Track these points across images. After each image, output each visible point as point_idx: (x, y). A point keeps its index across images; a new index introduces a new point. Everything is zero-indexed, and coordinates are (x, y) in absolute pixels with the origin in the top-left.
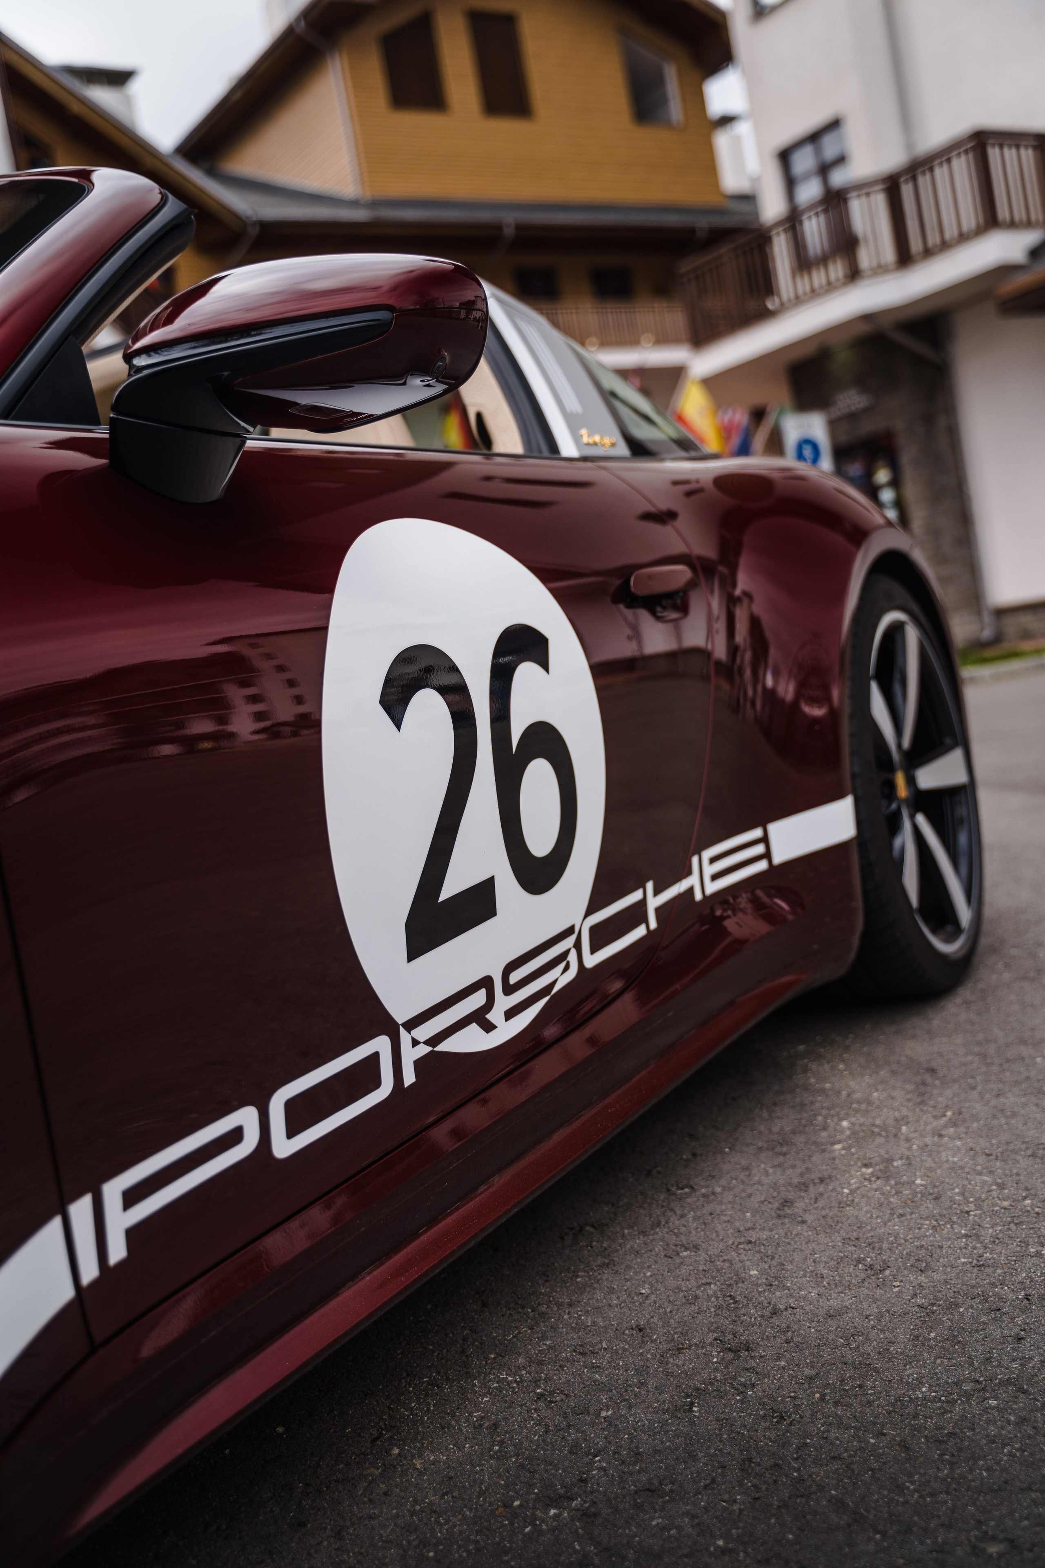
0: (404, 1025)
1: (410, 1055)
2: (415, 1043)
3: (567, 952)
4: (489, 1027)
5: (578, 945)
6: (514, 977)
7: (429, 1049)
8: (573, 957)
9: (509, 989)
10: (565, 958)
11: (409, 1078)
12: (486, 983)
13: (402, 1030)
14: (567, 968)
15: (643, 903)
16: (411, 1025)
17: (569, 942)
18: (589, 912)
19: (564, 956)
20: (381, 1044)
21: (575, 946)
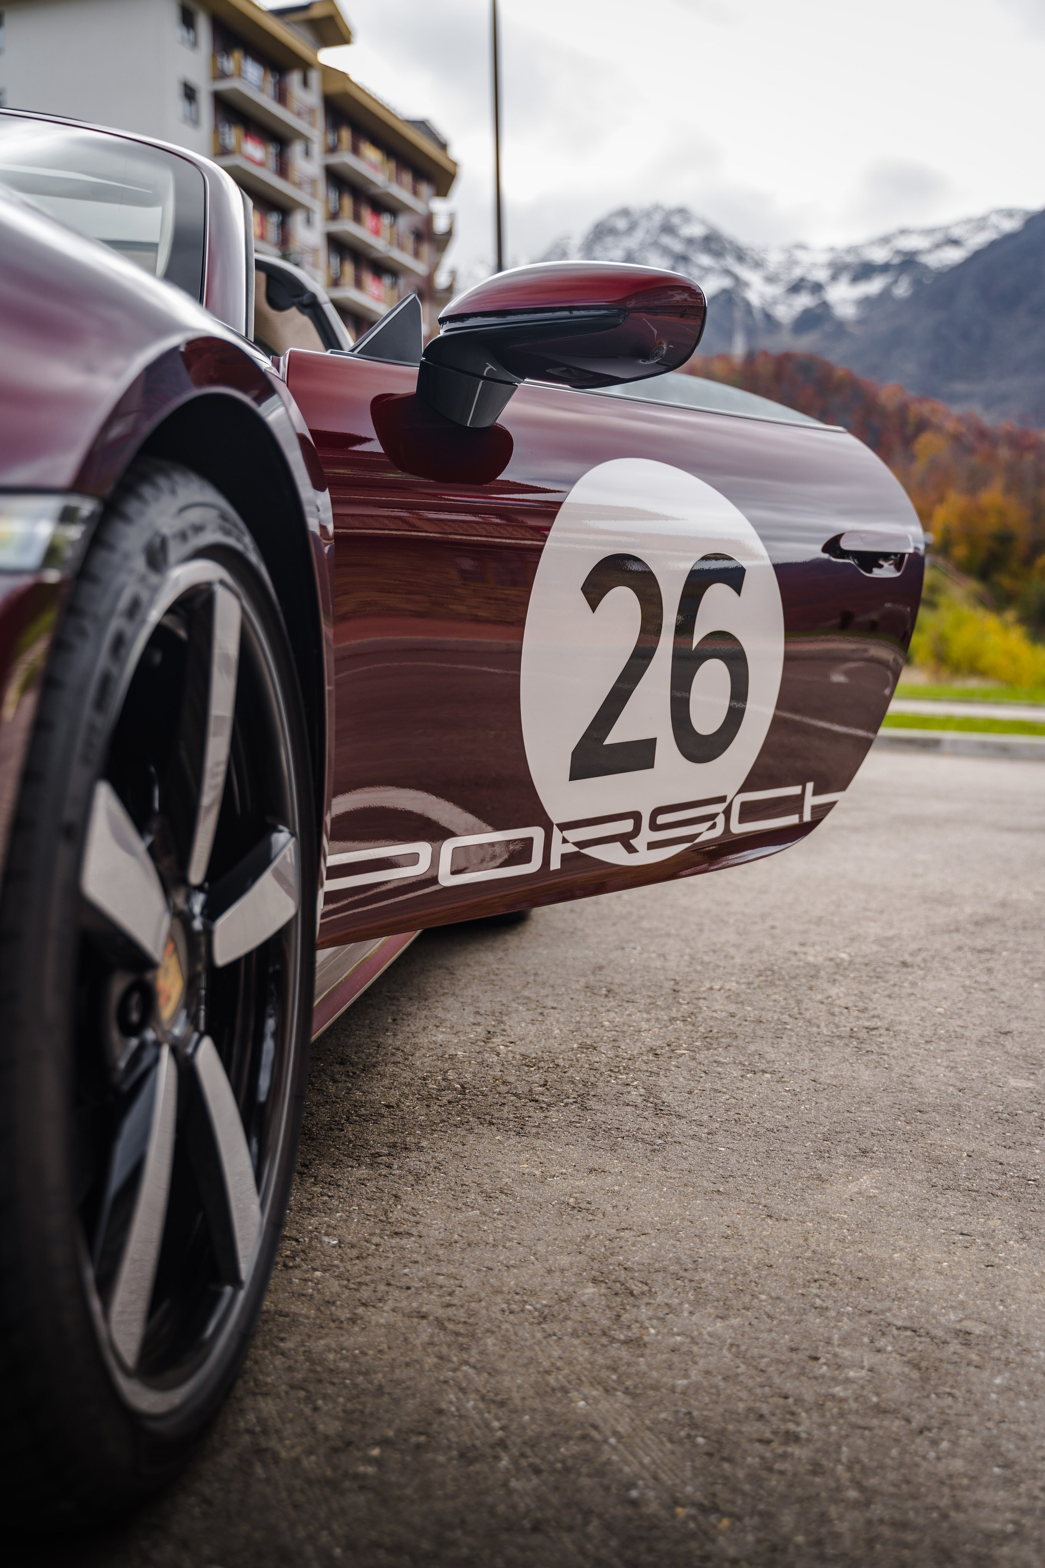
0: (558, 825)
1: (558, 849)
2: (565, 841)
3: (716, 815)
4: (631, 849)
5: (727, 812)
6: (661, 819)
7: (576, 849)
8: (720, 820)
9: (654, 827)
10: (713, 819)
11: (555, 864)
12: (636, 816)
13: (555, 828)
14: (713, 826)
15: (801, 798)
16: (563, 827)
17: (719, 808)
18: (742, 790)
19: (713, 817)
20: (537, 833)
21: (724, 812)
